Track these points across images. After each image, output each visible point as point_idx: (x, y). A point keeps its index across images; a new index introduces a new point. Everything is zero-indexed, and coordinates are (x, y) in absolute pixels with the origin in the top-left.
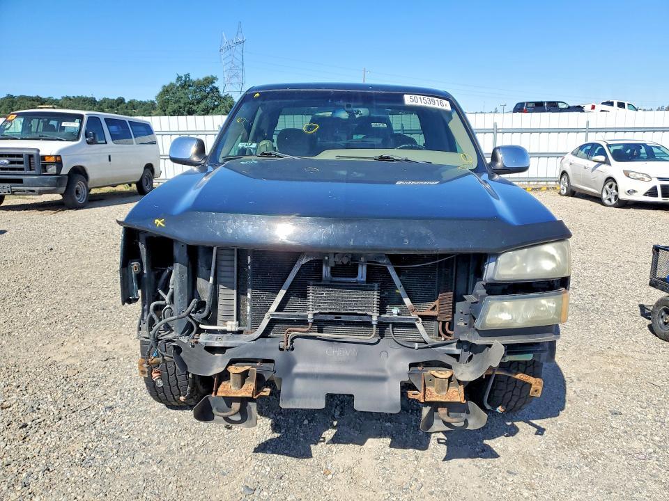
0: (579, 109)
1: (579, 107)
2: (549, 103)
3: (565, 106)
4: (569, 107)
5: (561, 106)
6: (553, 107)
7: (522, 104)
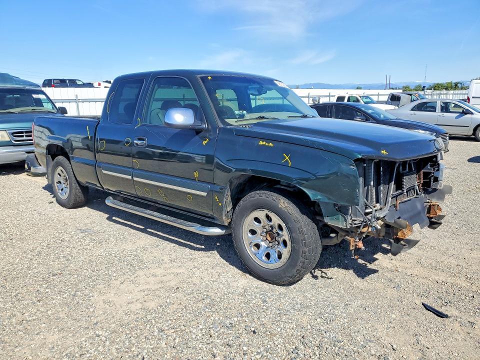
0: (90, 85)
1: (90, 83)
2: (70, 80)
3: (81, 83)
4: (84, 84)
5: (78, 83)
6: (73, 83)
7: (50, 80)
